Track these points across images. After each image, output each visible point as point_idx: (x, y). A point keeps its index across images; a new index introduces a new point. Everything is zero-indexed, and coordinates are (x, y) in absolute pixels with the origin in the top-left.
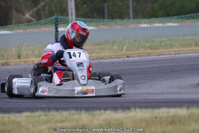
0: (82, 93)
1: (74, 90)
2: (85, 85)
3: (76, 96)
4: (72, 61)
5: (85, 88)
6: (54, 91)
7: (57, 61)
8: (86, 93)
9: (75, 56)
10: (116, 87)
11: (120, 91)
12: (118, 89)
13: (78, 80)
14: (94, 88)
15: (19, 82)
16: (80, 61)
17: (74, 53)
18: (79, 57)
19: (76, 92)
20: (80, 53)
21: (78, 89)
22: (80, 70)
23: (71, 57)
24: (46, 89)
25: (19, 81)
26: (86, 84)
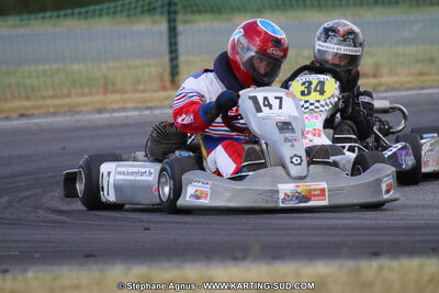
0: (297, 197)
1: (278, 192)
2: (301, 178)
3: (281, 205)
4: (264, 118)
5: (302, 187)
6: (228, 195)
7: (219, 119)
8: (306, 199)
9: (270, 106)
10: (378, 182)
11: (388, 191)
12: (384, 187)
13: (285, 167)
14: (324, 185)
15: (120, 173)
16: (283, 119)
17: (266, 99)
18: (280, 107)
19: (282, 196)
20: (281, 98)
21: (286, 188)
22: (286, 140)
23: (259, 110)
24: (207, 189)
25: (119, 169)
26: (305, 177)
